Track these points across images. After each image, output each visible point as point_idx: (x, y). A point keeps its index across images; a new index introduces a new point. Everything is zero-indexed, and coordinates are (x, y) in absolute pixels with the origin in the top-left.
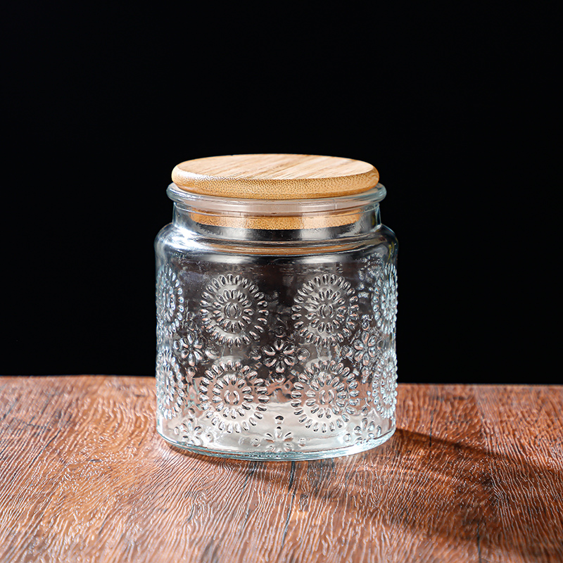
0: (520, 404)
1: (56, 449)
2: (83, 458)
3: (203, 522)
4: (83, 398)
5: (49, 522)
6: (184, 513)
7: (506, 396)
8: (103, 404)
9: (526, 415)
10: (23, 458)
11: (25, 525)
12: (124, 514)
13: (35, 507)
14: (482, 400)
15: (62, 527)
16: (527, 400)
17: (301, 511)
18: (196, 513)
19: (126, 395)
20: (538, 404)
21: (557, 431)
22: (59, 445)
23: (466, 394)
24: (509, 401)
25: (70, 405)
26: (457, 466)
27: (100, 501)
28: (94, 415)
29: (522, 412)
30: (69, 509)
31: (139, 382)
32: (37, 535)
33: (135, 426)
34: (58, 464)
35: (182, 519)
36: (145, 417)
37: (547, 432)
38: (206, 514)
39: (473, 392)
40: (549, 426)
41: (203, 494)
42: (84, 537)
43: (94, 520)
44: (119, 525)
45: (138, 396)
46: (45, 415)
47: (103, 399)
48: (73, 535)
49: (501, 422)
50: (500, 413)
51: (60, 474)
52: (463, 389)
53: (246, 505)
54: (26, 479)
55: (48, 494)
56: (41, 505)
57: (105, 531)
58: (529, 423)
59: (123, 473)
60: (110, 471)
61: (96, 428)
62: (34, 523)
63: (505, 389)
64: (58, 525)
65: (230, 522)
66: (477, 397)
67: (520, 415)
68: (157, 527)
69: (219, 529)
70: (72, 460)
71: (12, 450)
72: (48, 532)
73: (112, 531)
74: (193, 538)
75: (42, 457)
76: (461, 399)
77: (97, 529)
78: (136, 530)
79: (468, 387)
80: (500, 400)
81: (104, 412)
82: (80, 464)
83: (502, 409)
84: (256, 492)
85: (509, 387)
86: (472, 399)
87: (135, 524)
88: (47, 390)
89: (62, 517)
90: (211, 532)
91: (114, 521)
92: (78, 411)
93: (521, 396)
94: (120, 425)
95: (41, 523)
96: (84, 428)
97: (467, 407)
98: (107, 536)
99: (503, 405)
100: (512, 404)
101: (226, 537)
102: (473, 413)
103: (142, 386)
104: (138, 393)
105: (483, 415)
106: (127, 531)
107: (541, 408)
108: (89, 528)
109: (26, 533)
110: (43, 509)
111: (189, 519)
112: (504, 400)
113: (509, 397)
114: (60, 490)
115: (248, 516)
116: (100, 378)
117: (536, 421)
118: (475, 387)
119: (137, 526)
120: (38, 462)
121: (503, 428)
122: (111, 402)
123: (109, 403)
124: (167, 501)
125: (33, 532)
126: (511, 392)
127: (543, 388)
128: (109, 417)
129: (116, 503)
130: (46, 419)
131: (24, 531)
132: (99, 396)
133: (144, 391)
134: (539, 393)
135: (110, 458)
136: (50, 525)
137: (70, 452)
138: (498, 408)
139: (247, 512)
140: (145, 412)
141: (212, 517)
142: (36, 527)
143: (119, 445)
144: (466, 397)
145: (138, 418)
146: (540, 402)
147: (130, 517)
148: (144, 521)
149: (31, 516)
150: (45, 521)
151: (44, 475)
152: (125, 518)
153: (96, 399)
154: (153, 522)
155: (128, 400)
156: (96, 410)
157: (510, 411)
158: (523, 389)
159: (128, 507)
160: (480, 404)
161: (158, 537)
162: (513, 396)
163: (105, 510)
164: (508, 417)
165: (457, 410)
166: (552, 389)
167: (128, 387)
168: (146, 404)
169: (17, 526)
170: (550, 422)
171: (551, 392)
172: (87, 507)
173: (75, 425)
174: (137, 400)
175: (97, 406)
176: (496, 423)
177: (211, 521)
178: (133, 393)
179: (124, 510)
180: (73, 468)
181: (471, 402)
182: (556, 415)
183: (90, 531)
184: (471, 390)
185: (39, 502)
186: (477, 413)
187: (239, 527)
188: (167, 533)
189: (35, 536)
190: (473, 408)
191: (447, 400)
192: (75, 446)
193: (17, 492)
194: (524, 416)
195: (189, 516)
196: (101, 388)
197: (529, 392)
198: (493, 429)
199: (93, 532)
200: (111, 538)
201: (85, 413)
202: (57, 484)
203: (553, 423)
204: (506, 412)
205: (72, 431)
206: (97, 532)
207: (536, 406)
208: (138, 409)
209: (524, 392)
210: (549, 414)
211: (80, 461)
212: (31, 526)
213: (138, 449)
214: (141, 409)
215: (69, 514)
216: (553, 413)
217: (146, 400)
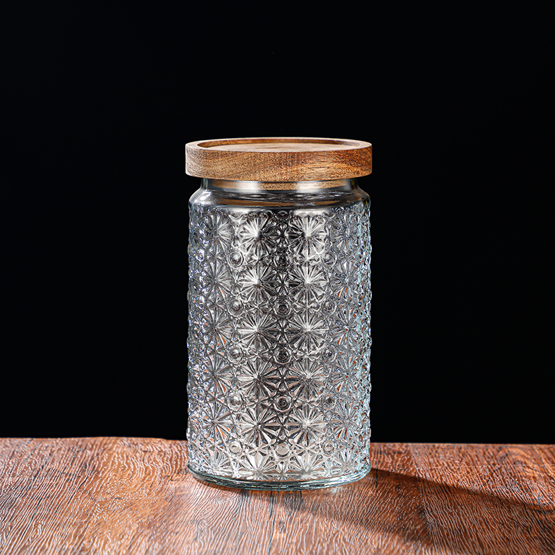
0: (445, 457)
1: (86, 490)
2: (108, 497)
3: (207, 540)
4: (102, 453)
5: (90, 541)
6: (192, 535)
7: (434, 451)
8: (118, 458)
9: (451, 465)
10: (62, 497)
11: (72, 544)
12: (146, 536)
13: (77, 531)
14: (416, 454)
15: (100, 545)
16: (450, 454)
17: (281, 533)
18: (201, 535)
19: (136, 451)
20: (460, 457)
21: (475, 476)
22: (88, 487)
23: (403, 449)
24: (437, 455)
25: (92, 459)
26: (398, 501)
27: (126, 527)
28: (112, 466)
29: (447, 463)
30: (103, 532)
31: (145, 442)
32: (83, 550)
33: (145, 474)
34: (90, 501)
35: (191, 539)
36: (152, 467)
37: (467, 477)
38: (208, 535)
39: (408, 449)
40: (468, 473)
41: (205, 521)
42: (118, 551)
43: (123, 540)
44: (143, 544)
45: (145, 452)
46: (74, 466)
47: (118, 455)
48: (109, 550)
49: (431, 470)
50: (430, 463)
51: (93, 508)
52: (401, 447)
53: (238, 529)
54: (67, 512)
55: (85, 522)
56: (82, 530)
57: (133, 547)
58: (452, 470)
59: (141, 507)
60: (131, 505)
61: (115, 475)
62: (77, 542)
63: (434, 446)
64: (97, 543)
65: (227, 540)
66: (411, 452)
67: (446, 465)
68: (172, 545)
69: (219, 545)
70: (100, 498)
71: (53, 491)
72: (90, 548)
73: (138, 547)
74: (200, 552)
75: (76, 496)
76: (400, 453)
77: (127, 546)
78: (156, 546)
79: (405, 444)
80: (430, 454)
81: (119, 463)
82: (106, 501)
83: (431, 460)
84: (245, 520)
85: (437, 445)
86: (408, 453)
87: (155, 542)
88: (73, 448)
89: (99, 538)
90: (214, 547)
91: (139, 541)
92: (100, 463)
93: (446, 451)
94: (133, 473)
95: (84, 542)
96: (106, 475)
97: (404, 459)
98: (135, 551)
99: (432, 457)
100: (439, 457)
101: (225, 551)
102: (409, 464)
103: (147, 444)
104: (146, 450)
105: (416, 465)
106: (149, 547)
107: (462, 459)
108: (120, 546)
109: (73, 549)
110: (84, 532)
111: (196, 539)
112: (433, 454)
113: (436, 452)
114: (95, 519)
115: (241, 537)
116: (113, 439)
117: (458, 469)
118: (410, 444)
119: (157, 544)
120: (74, 500)
121: (432, 474)
122: (125, 456)
123: (123, 456)
124: (177, 526)
125: (78, 548)
126: (438, 448)
127: (463, 445)
128: (125, 467)
129: (138, 528)
130: (75, 469)
131: (71, 547)
132: (114, 452)
133: (149, 448)
134: (461, 448)
135: (129, 497)
136: (91, 544)
137: (97, 493)
138: (429, 459)
139: (239, 534)
140: (152, 463)
141: (213, 537)
142: (80, 544)
143: (135, 487)
144: (403, 452)
145: (147, 468)
146: (461, 455)
147: (150, 537)
148: (161, 540)
149: (75, 537)
150: (87, 540)
151: (80, 509)
152: (147, 538)
153: (112, 454)
154: (169, 540)
155: (138, 455)
156: (113, 462)
157: (438, 462)
158: (447, 446)
159: (149, 531)
160: (414, 457)
161: (173, 551)
162: (440, 450)
163: (130, 533)
164: (437, 466)
165: (397, 461)
166: (472, 447)
167: (137, 444)
168: (152, 458)
169: (65, 544)
170: (469, 470)
171: (470, 448)
172: (116, 531)
173: (99, 473)
174: (145, 455)
175: (114, 458)
176: (427, 471)
177: (212, 540)
178: (141, 449)
179: (145, 533)
180: (102, 503)
181: (407, 455)
182: (474, 465)
183: (122, 548)
184: (406, 446)
185: (79, 528)
186: (412, 463)
187: (234, 544)
188: (180, 548)
189: (80, 551)
190: (409, 460)
191: (388, 454)
192: (101, 487)
193: (62, 520)
194: (449, 465)
195: (195, 537)
196: (116, 446)
197: (454, 448)
198: (425, 475)
199: (124, 548)
200: (138, 553)
201: (105, 464)
202: (91, 515)
203: (471, 470)
204: (434, 462)
205: (96, 477)
206: (128, 548)
207: (458, 458)
208: (146, 461)
209: (448, 448)
210: (468, 464)
211: (106, 499)
212: (76, 544)
213: (150, 490)
214: (149, 462)
215: (104, 535)
216: (471, 463)
217: (152, 454)
